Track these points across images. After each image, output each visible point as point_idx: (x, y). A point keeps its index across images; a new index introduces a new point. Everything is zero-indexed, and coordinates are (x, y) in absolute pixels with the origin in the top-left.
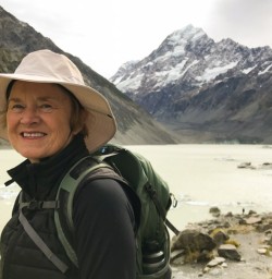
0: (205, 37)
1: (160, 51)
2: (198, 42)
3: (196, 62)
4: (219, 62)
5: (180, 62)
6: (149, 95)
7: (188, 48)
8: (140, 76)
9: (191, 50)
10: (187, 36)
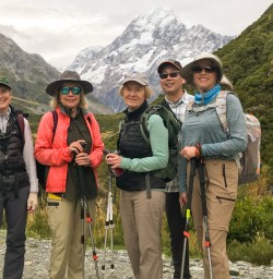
0: (175, 22)
1: (125, 38)
2: (167, 27)
3: (164, 52)
4: (190, 52)
5: (147, 52)
6: (114, 91)
7: (156, 34)
8: (103, 68)
9: (159, 38)
10: (155, 20)
